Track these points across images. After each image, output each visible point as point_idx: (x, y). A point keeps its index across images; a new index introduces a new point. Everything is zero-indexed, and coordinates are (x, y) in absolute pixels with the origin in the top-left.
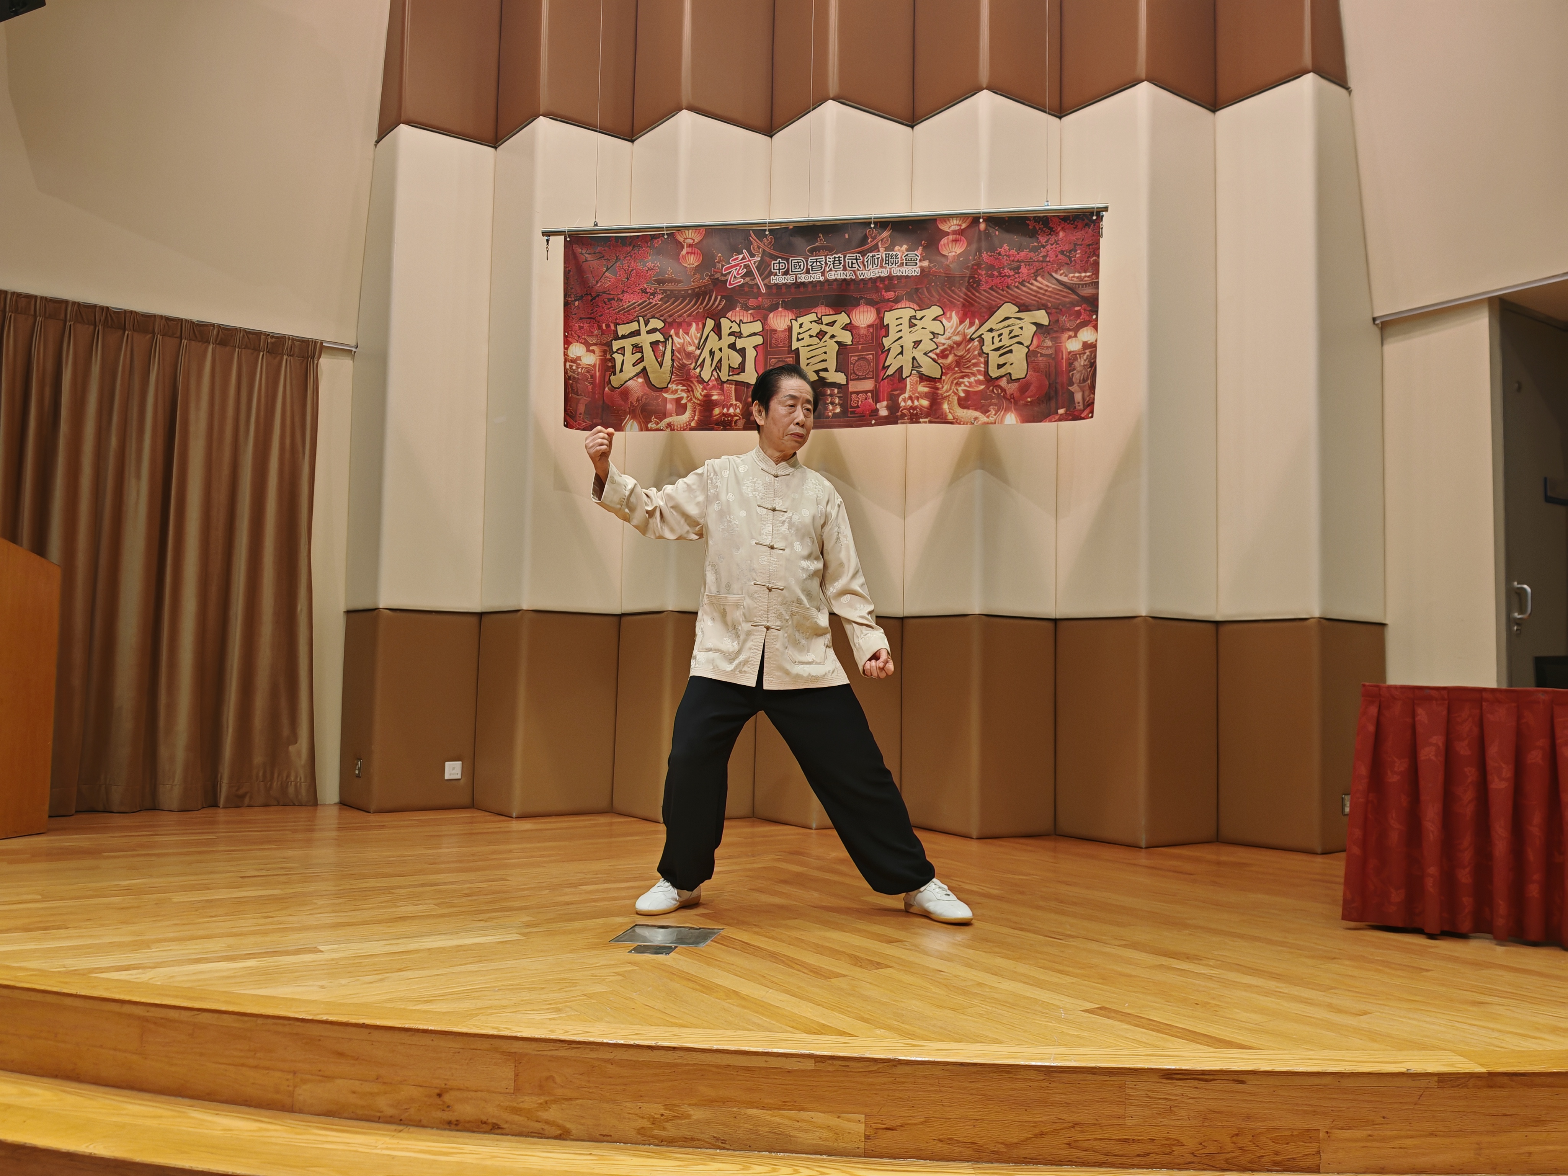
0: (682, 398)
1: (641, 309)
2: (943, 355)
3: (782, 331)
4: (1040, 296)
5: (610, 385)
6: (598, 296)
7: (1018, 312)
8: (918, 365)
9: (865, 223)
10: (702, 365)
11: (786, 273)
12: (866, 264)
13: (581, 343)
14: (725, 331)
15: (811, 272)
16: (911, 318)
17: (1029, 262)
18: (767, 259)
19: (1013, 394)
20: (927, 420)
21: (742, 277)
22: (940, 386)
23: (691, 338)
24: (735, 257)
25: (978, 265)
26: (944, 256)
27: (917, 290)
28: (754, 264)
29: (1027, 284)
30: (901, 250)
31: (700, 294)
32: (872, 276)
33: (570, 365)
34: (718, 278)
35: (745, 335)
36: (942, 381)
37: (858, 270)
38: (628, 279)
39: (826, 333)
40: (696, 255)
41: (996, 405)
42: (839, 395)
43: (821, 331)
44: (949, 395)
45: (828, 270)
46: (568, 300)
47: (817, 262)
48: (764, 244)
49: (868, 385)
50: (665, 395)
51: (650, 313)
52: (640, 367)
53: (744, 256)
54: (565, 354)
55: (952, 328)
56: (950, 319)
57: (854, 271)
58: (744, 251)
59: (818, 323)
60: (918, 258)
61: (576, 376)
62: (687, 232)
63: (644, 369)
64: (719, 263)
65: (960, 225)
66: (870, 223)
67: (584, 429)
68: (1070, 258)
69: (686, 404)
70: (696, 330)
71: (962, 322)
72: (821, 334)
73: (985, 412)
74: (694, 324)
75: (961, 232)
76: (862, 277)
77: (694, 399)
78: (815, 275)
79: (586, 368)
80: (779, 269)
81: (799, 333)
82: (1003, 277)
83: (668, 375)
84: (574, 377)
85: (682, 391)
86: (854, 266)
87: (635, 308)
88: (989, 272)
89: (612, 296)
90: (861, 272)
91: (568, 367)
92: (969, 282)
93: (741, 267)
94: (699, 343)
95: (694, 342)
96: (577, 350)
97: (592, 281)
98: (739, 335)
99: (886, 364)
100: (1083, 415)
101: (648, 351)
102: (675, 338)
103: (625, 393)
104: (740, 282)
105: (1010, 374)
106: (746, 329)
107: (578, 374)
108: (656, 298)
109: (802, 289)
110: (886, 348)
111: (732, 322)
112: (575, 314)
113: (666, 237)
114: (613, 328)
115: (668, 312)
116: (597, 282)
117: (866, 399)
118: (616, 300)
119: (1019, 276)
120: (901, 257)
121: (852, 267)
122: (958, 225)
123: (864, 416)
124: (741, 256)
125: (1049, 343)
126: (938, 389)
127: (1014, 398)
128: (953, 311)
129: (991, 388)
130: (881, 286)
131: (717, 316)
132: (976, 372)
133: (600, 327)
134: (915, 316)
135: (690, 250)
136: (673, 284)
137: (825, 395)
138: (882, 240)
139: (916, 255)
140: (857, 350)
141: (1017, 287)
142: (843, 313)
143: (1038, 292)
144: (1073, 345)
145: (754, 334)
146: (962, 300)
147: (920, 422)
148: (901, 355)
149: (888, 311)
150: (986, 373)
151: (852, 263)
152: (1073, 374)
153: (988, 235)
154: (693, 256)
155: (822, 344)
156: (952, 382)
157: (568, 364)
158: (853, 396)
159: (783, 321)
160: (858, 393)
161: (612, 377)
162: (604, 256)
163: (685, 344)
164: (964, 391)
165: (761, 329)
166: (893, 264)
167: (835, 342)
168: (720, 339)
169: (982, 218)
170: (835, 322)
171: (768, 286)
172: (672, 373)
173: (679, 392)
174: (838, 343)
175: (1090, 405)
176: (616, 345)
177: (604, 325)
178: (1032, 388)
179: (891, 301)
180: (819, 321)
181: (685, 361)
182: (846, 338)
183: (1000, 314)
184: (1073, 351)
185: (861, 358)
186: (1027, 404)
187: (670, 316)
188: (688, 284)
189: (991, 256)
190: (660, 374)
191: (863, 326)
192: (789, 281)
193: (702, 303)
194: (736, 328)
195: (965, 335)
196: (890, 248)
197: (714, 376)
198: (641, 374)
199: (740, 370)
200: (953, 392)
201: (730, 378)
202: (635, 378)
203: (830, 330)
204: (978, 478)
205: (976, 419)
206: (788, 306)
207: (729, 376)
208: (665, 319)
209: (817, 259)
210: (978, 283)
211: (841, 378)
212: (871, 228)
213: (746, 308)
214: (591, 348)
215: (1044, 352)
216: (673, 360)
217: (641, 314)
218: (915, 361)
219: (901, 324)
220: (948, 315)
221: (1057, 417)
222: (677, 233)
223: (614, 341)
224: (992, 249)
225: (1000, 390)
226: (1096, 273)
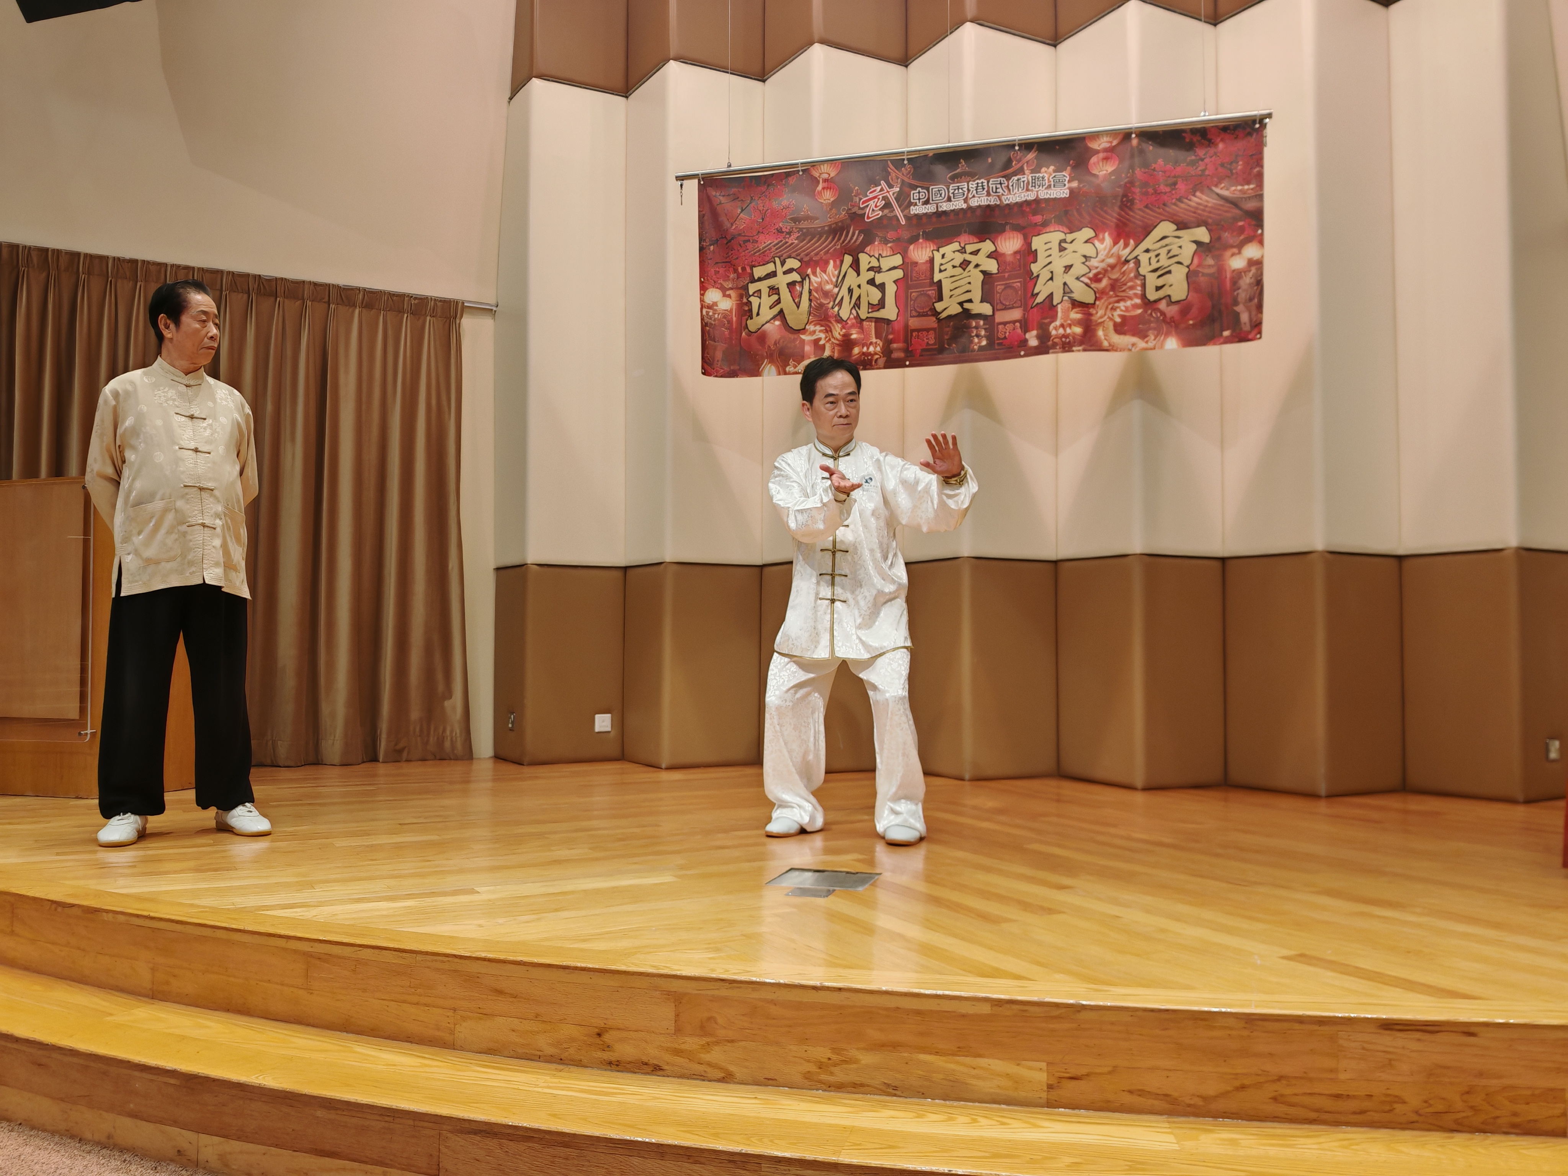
0: (820, 339)
1: (777, 249)
2: (1096, 279)
3: (924, 263)
4: (1199, 212)
5: (747, 330)
6: (732, 239)
7: (1177, 229)
8: (1069, 291)
9: (1009, 146)
10: (840, 304)
11: (927, 202)
12: (1011, 188)
13: (717, 288)
14: (864, 266)
15: (952, 199)
16: (1061, 242)
17: (1187, 177)
18: (907, 189)
19: (1173, 317)
20: (1080, 348)
21: (880, 210)
22: (1094, 312)
23: (829, 276)
24: (873, 189)
25: (1131, 183)
26: (1094, 175)
27: (1066, 212)
28: (893, 194)
29: (1186, 201)
30: (1048, 173)
31: (837, 230)
32: (1017, 200)
33: (706, 312)
34: (855, 213)
35: (884, 270)
36: (1096, 307)
37: (1003, 195)
38: (763, 219)
39: (970, 262)
40: (832, 190)
41: (1155, 329)
42: (985, 327)
43: (965, 260)
44: (1104, 321)
45: (970, 196)
46: (703, 245)
47: (958, 189)
48: (903, 174)
49: (1016, 314)
50: (803, 337)
51: (785, 253)
52: (776, 310)
53: (882, 187)
54: (702, 301)
55: (1105, 249)
56: (1102, 241)
57: (998, 196)
58: (882, 182)
59: (962, 253)
60: (1067, 179)
61: (713, 323)
62: (822, 166)
63: (781, 311)
64: (855, 196)
65: (1111, 142)
66: (1014, 146)
67: (722, 377)
68: (1231, 170)
69: (824, 345)
70: (834, 267)
71: (1115, 243)
72: (965, 264)
73: (1143, 336)
74: (832, 262)
75: (1110, 150)
76: (1007, 202)
77: (833, 340)
78: (957, 202)
79: (722, 314)
80: (919, 199)
81: (942, 264)
82: (1159, 194)
83: (805, 316)
84: (711, 324)
85: (821, 331)
86: (998, 190)
87: (770, 249)
88: (1144, 190)
89: (747, 238)
90: (1005, 197)
91: (704, 313)
92: (1122, 201)
93: (879, 199)
94: (837, 281)
95: (831, 281)
96: (713, 295)
97: (727, 224)
98: (878, 270)
99: (1036, 291)
100: (1250, 337)
101: (785, 292)
102: (812, 277)
103: (762, 337)
104: (878, 215)
105: (1169, 296)
106: (886, 264)
107: (715, 320)
108: (792, 237)
109: (943, 218)
110: (1035, 275)
111: (871, 257)
112: (711, 259)
113: (801, 173)
114: (748, 270)
115: (804, 251)
116: (732, 225)
117: (1014, 329)
118: (751, 241)
119: (1176, 193)
120: (1049, 179)
121: (996, 192)
122: (1108, 142)
123: (1012, 348)
124: (879, 188)
125: (1210, 261)
126: (1091, 315)
127: (1174, 322)
128: (1105, 232)
129: (1149, 312)
130: (1028, 210)
131: (855, 252)
132: (1132, 296)
133: (736, 271)
134: (1065, 240)
135: (826, 185)
136: (809, 221)
137: (969, 327)
138: (1027, 162)
139: (1065, 176)
140: (1003, 278)
141: (1175, 204)
142: (988, 241)
143: (1197, 208)
144: (1237, 263)
145: (894, 268)
146: (1114, 220)
147: (1073, 351)
148: (1050, 281)
149: (1035, 236)
150: (1144, 296)
151: (996, 188)
152: (1238, 294)
153: (1141, 152)
154: (829, 190)
155: (966, 274)
156: (1107, 308)
157: (704, 311)
158: (1000, 327)
159: (924, 252)
160: (1005, 324)
161: (749, 322)
162: (738, 198)
163: (823, 283)
164: (1120, 316)
165: (901, 262)
166: (1039, 186)
167: (981, 271)
168: (859, 275)
169: (1135, 133)
170: (979, 250)
171: (908, 218)
172: (810, 313)
173: (817, 333)
174: (982, 272)
175: (1257, 326)
176: (752, 288)
177: (740, 269)
178: (1194, 311)
179: (1039, 225)
180: (963, 251)
181: (822, 300)
182: (992, 266)
183: (1157, 233)
184: (1238, 269)
185: (1008, 286)
186: (1189, 327)
187: (807, 255)
188: (823, 221)
189: (1145, 173)
190: (797, 315)
191: (1009, 253)
192: (930, 211)
193: (839, 239)
194: (875, 263)
195: (1119, 257)
196: (1036, 170)
197: (853, 314)
198: (779, 317)
199: (880, 306)
200: (1109, 318)
201: (870, 315)
202: (772, 321)
203: (974, 259)
204: (1136, 409)
205: (1133, 345)
206: (929, 237)
207: (869, 313)
208: (802, 259)
209: (958, 186)
210: (1132, 202)
211: (986, 309)
212: (1015, 151)
213: (885, 241)
214: (728, 293)
215: (1207, 271)
216: (810, 300)
217: (778, 255)
218: (1066, 286)
219: (1050, 249)
220: (1101, 236)
221: (1222, 340)
222: (812, 169)
223: (750, 284)
224: (1145, 165)
225: (1159, 314)
226: (1260, 185)
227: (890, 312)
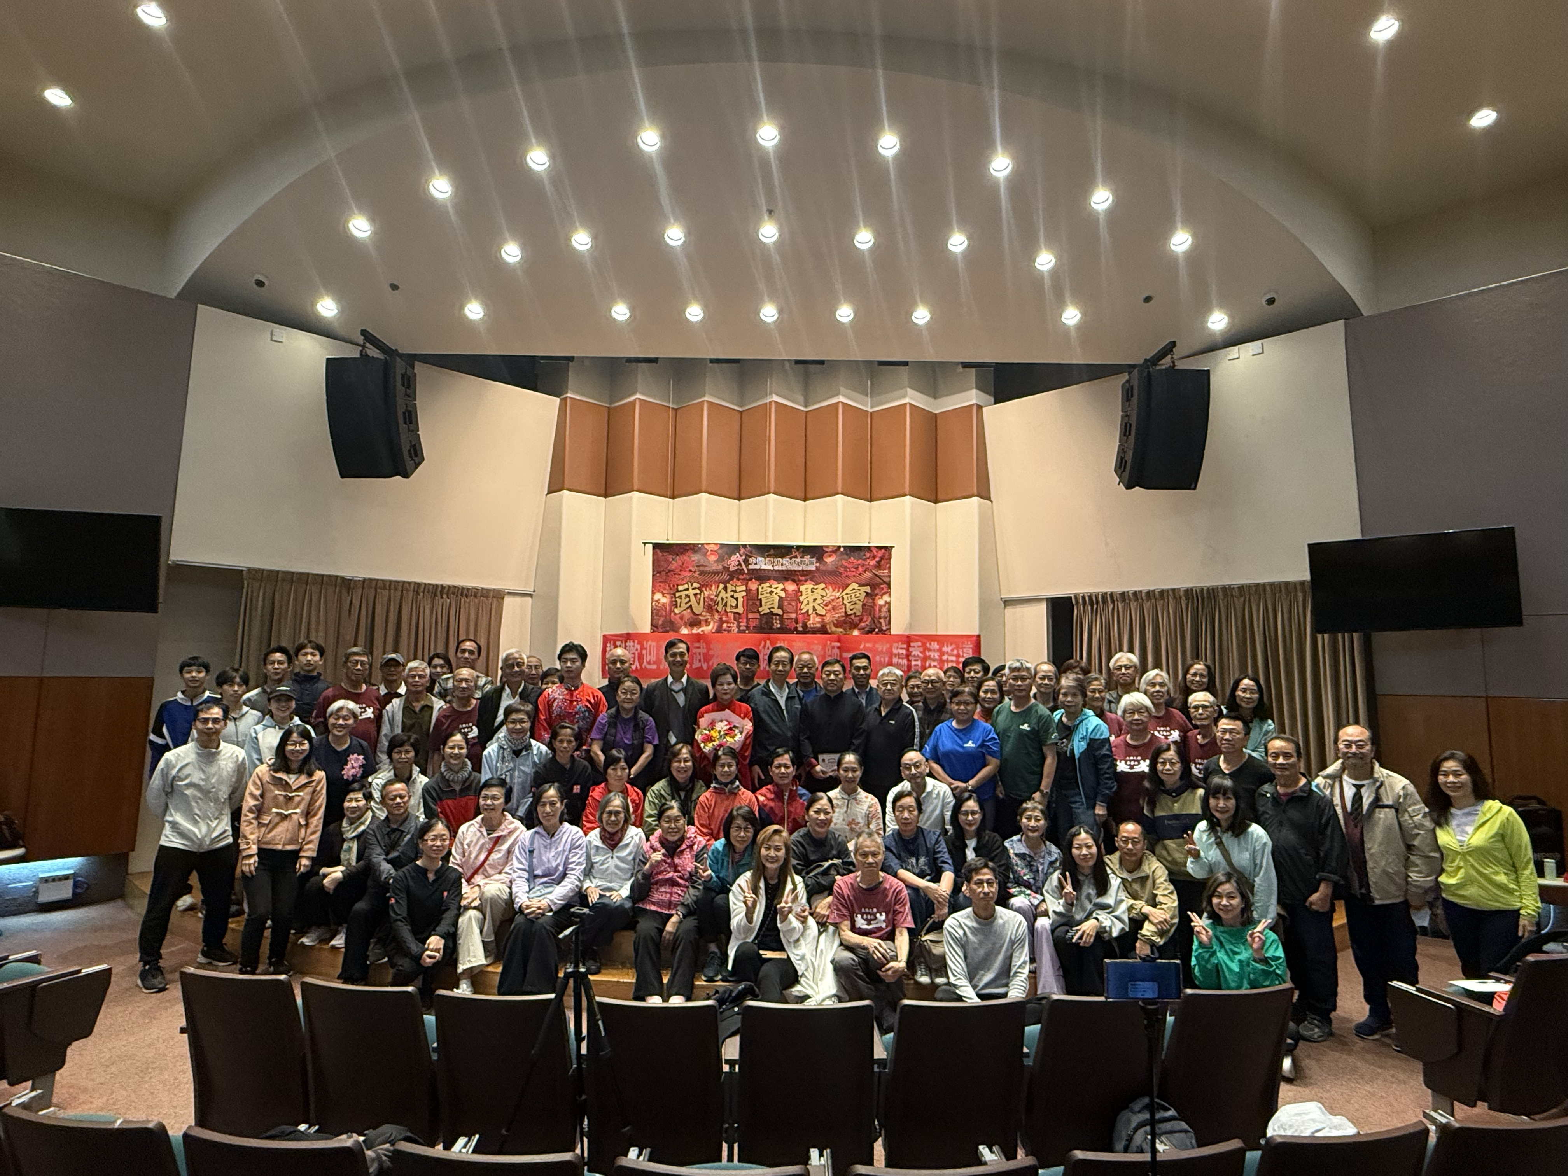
0: (708, 619)
1: (689, 578)
2: (826, 605)
3: (754, 590)
5: (674, 612)
6: (669, 572)
7: (858, 586)
8: (815, 609)
9: (791, 547)
10: (718, 604)
11: (756, 565)
12: (792, 564)
13: (660, 592)
14: (729, 590)
15: (767, 565)
16: (812, 589)
17: (863, 566)
18: (748, 558)
19: (855, 622)
20: (819, 633)
21: (736, 566)
23: (713, 592)
24: (733, 557)
25: (841, 566)
26: (825, 563)
27: (814, 576)
28: (742, 560)
29: (862, 575)
30: (807, 559)
31: (717, 573)
32: (794, 569)
33: (655, 603)
34: (725, 566)
35: (738, 591)
36: (826, 617)
38: (683, 565)
40: (715, 555)
41: (848, 626)
42: (780, 620)
44: (828, 622)
45: (775, 565)
46: (654, 575)
48: (745, 552)
49: (793, 616)
50: (700, 617)
51: (693, 580)
52: (689, 605)
54: (652, 599)
55: (830, 593)
56: (829, 590)
57: (786, 567)
58: (738, 555)
60: (815, 564)
61: (657, 608)
62: (711, 546)
63: (691, 606)
64: (726, 559)
65: (833, 550)
66: (793, 547)
68: (879, 565)
69: (710, 624)
70: (715, 588)
71: (834, 590)
72: (772, 592)
73: (844, 629)
74: (714, 586)
75: (833, 553)
76: (790, 569)
77: (714, 620)
78: (769, 566)
79: (662, 605)
80: (753, 563)
81: (762, 591)
82: (851, 572)
83: (702, 608)
85: (709, 616)
87: (686, 578)
88: (846, 569)
89: (675, 572)
90: (789, 567)
91: (653, 604)
92: (837, 574)
93: (736, 561)
94: (717, 594)
95: (714, 594)
96: (658, 596)
97: (666, 566)
98: (735, 591)
99: (801, 608)
101: (693, 598)
102: (705, 592)
103: (681, 616)
104: (735, 568)
105: (855, 613)
106: (738, 589)
107: (658, 605)
108: (696, 573)
109: (763, 572)
110: (801, 601)
111: (732, 586)
112: (658, 580)
113: (700, 548)
114: (676, 587)
115: (702, 580)
116: (669, 566)
117: (792, 623)
118: (677, 573)
119: (858, 572)
120: (807, 562)
121: (786, 565)
123: (791, 630)
124: (736, 557)
125: (871, 600)
126: (824, 619)
127: (857, 624)
128: (830, 586)
129: (846, 619)
130: (799, 573)
131: (725, 583)
132: (841, 612)
133: (669, 586)
134: (814, 588)
135: (712, 553)
136: (705, 568)
137: (773, 619)
138: (799, 554)
139: (814, 561)
140: (788, 601)
141: (858, 576)
142: (782, 584)
143: (866, 579)
144: (880, 602)
145: (742, 591)
146: (834, 581)
147: (816, 634)
148: (808, 604)
149: (801, 585)
150: (845, 613)
151: (785, 563)
152: (881, 615)
153: (845, 555)
154: (713, 556)
155: (772, 597)
156: (830, 617)
158: (786, 620)
159: (755, 586)
160: (788, 620)
161: (675, 609)
162: (671, 555)
163: (710, 595)
164: (835, 621)
165: (745, 589)
166: (804, 565)
167: (778, 596)
168: (726, 593)
169: (841, 547)
170: (778, 587)
171: (748, 570)
172: (704, 608)
173: (707, 617)
175: (889, 629)
176: (677, 594)
177: (671, 585)
178: (864, 620)
179: (803, 581)
180: (771, 587)
181: (709, 602)
182: (783, 594)
183: (850, 588)
184: (881, 605)
185: (789, 604)
187: (703, 582)
188: (711, 569)
189: (846, 563)
190: (698, 608)
191: (791, 590)
192: (757, 568)
193: (718, 577)
194: (734, 588)
195: (835, 596)
196: (802, 558)
197: (723, 609)
198: (689, 608)
199: (736, 607)
200: (831, 621)
202: (686, 610)
203: (775, 591)
205: (839, 632)
206: (757, 579)
207: (730, 610)
208: (701, 584)
209: (770, 559)
210: (841, 574)
211: (780, 612)
212: (793, 549)
213: (738, 579)
214: (665, 596)
215: (869, 604)
216: (704, 602)
217: (690, 581)
218: (814, 607)
219: (808, 591)
220: (828, 587)
221: (875, 633)
222: (706, 546)
224: (846, 560)
225: (850, 620)
226: (890, 572)
227: (740, 610)
